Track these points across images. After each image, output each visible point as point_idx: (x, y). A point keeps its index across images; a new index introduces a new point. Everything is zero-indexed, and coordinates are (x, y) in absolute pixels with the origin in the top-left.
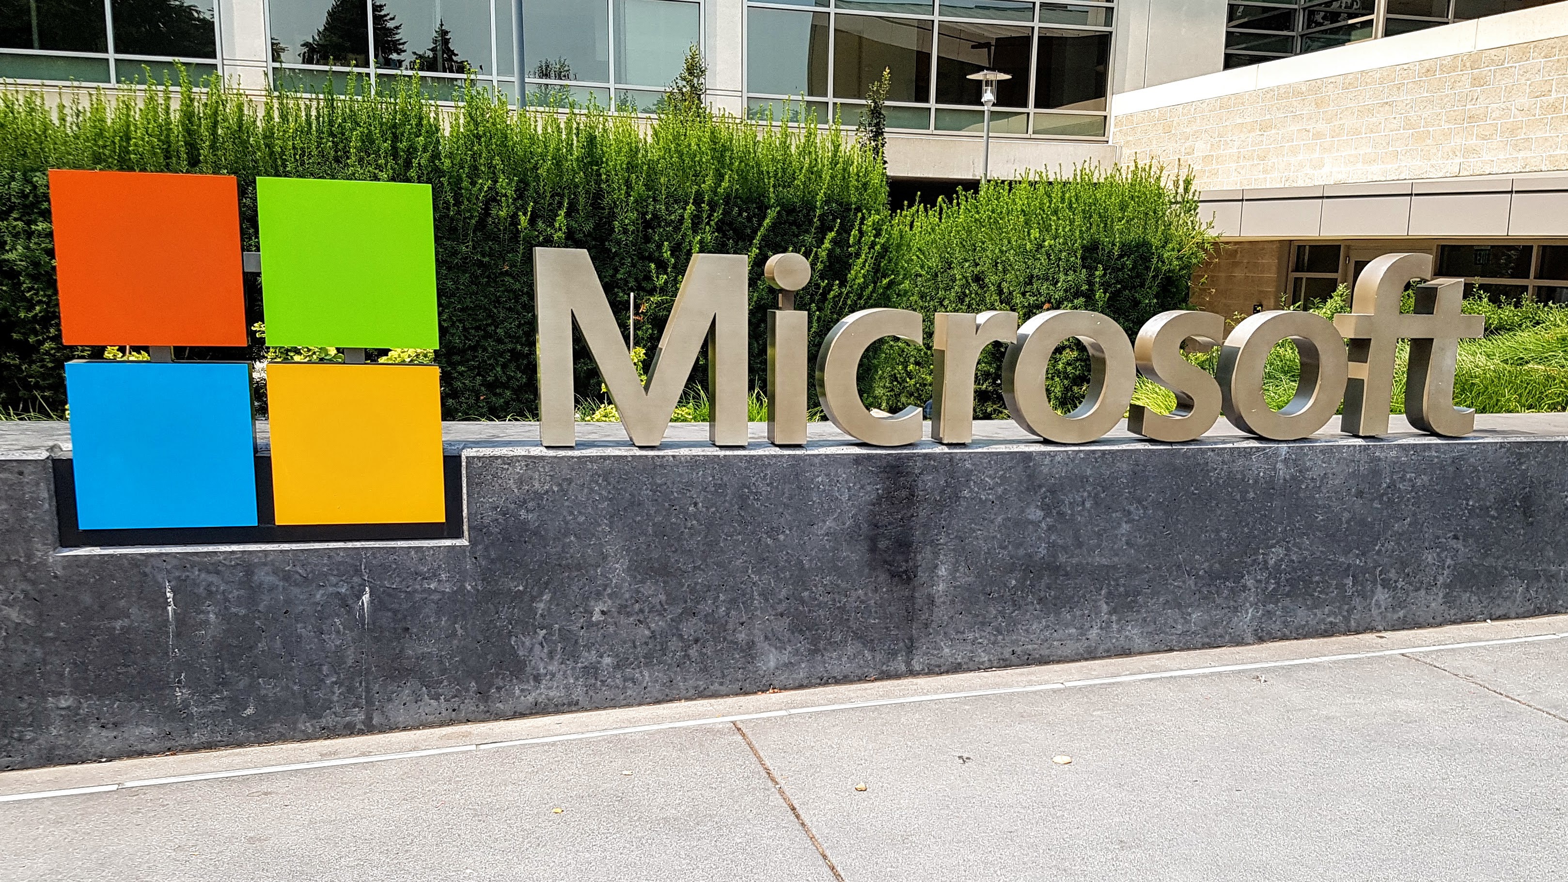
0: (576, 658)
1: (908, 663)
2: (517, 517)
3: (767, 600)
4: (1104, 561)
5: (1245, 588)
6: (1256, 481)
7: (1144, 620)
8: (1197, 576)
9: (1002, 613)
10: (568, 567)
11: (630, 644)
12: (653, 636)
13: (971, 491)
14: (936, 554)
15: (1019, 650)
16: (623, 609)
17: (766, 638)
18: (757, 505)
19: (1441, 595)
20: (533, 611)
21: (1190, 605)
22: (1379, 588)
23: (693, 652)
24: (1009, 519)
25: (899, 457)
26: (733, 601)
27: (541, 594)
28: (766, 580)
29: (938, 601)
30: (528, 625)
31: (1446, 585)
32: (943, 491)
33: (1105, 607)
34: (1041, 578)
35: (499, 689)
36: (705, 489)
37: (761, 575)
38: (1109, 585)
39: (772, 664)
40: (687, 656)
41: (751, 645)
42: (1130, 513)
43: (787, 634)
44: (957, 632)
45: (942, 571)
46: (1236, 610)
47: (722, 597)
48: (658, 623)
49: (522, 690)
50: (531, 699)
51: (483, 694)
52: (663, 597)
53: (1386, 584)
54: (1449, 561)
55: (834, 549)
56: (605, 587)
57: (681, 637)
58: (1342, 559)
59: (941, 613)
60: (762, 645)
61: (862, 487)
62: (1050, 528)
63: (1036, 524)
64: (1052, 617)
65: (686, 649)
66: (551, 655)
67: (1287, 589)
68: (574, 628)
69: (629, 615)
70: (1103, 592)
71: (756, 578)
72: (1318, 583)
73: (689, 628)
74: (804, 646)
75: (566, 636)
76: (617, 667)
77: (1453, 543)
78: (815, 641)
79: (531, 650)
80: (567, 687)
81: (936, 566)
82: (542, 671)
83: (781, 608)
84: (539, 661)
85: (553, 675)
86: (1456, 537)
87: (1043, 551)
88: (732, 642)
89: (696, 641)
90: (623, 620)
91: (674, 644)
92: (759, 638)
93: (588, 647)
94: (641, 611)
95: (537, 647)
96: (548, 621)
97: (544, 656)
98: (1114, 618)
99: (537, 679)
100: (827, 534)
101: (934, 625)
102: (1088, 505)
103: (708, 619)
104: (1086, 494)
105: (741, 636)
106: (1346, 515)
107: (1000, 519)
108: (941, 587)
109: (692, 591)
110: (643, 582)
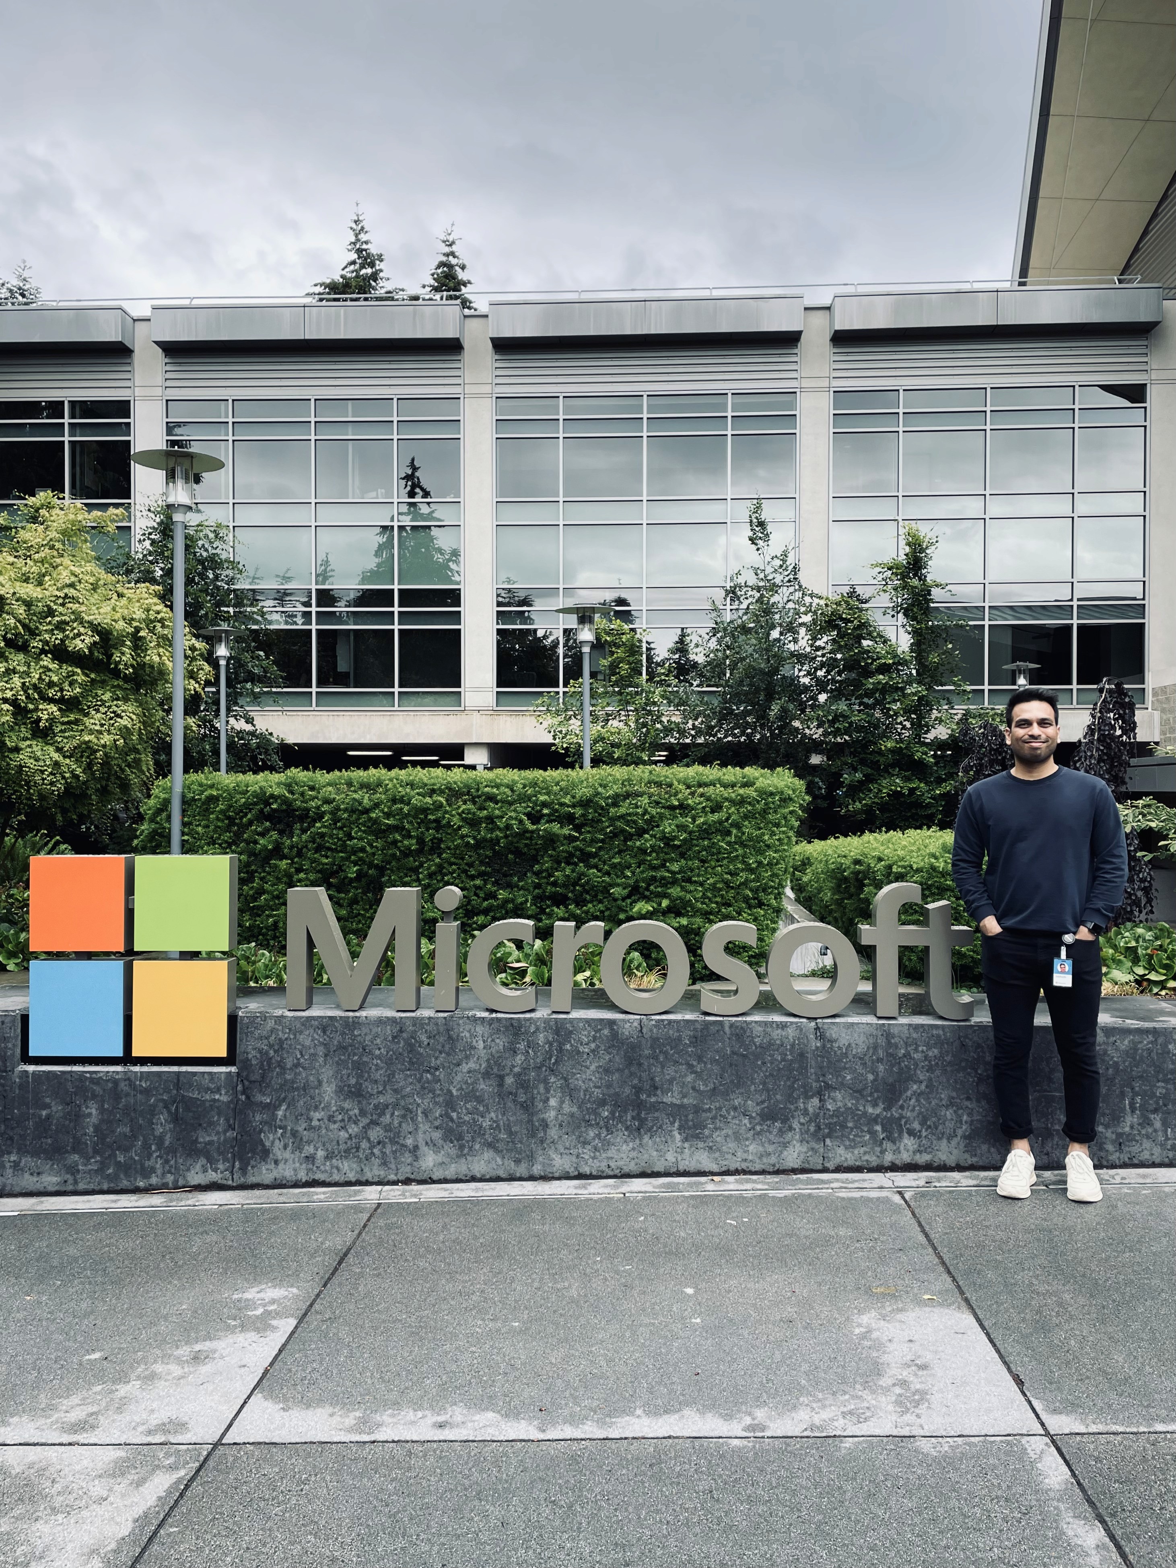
0: (300, 1149)
1: (529, 1171)
2: (267, 1053)
3: (426, 1116)
4: (675, 1101)
5: (791, 1128)
6: (793, 1045)
7: (711, 1148)
8: (751, 1117)
9: (598, 1136)
10: (297, 1089)
11: (335, 1143)
12: (350, 1138)
13: (572, 1045)
14: (547, 1090)
15: (612, 1164)
16: (331, 1118)
17: (427, 1143)
18: (421, 1050)
19: (962, 1145)
20: (274, 1117)
21: (747, 1139)
22: (906, 1135)
23: (376, 1151)
24: (600, 1067)
25: (519, 1019)
26: (404, 1116)
27: (280, 1105)
28: (425, 1102)
29: (551, 1125)
30: (272, 1124)
31: (964, 1137)
32: (551, 1044)
33: (678, 1137)
34: (626, 1112)
35: (253, 1167)
36: (385, 1039)
37: (423, 1099)
38: (680, 1120)
39: (431, 1164)
40: (373, 1154)
41: (416, 1147)
43: (441, 1142)
44: (566, 1148)
45: (553, 1102)
46: (785, 1145)
47: (396, 1113)
48: (353, 1129)
49: (267, 1171)
51: (244, 1170)
52: (356, 1111)
53: (911, 1133)
54: (965, 1118)
55: (475, 1083)
56: (320, 1103)
57: (369, 1140)
58: (870, 1110)
59: (553, 1133)
60: (424, 1149)
61: (493, 1040)
64: (637, 1141)
65: (372, 1148)
66: (285, 1147)
67: (826, 1131)
68: (300, 1129)
69: (335, 1122)
70: (676, 1125)
71: (419, 1101)
72: (852, 1129)
73: (375, 1134)
74: (453, 1152)
75: (294, 1134)
76: (327, 1158)
77: (968, 1103)
78: (462, 1147)
79: (273, 1142)
80: (295, 1170)
81: (548, 1099)
82: (280, 1158)
83: (437, 1123)
84: (277, 1150)
85: (286, 1161)
86: (968, 1099)
88: (403, 1145)
89: (379, 1143)
90: (332, 1126)
91: (364, 1144)
92: (421, 1144)
93: (309, 1142)
94: (343, 1120)
95: (277, 1141)
96: (284, 1123)
97: (281, 1147)
98: (686, 1145)
99: (276, 1162)
100: (469, 1072)
101: (548, 1142)
103: (388, 1128)
105: (409, 1142)
106: (871, 1077)
107: (593, 1067)
108: (553, 1114)
109: (376, 1107)
110: (345, 1100)
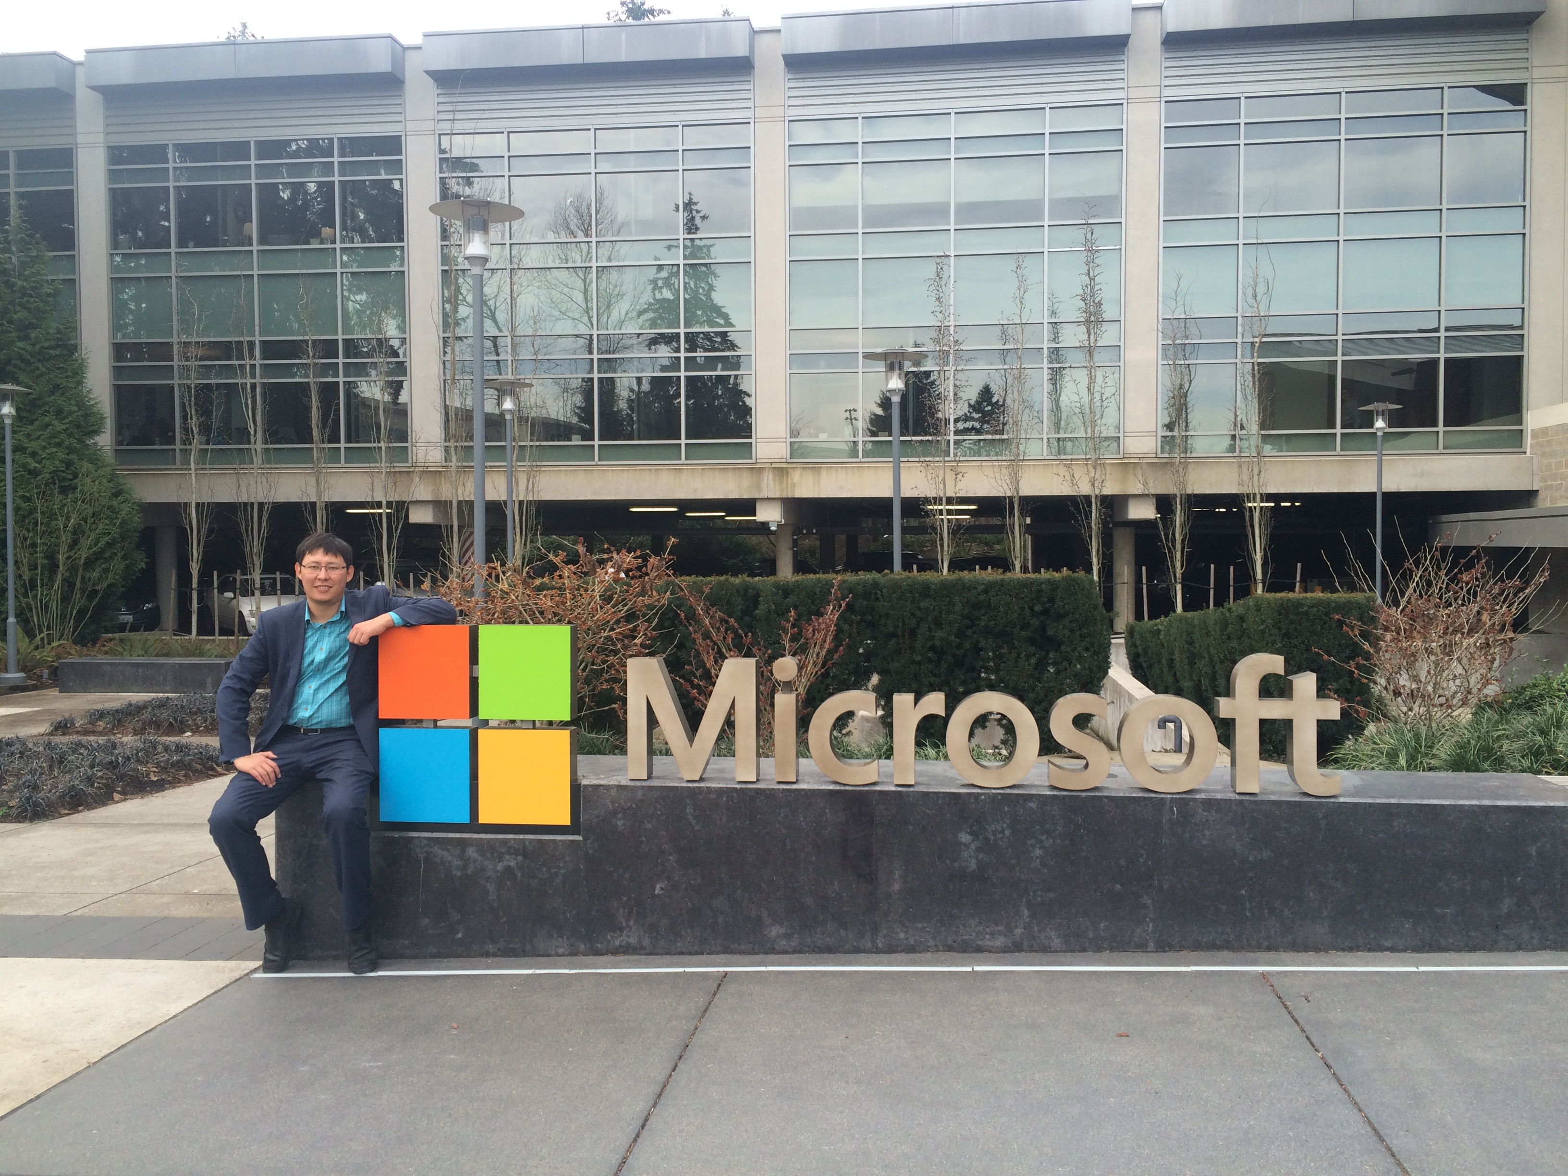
0: (645, 918)
1: (874, 942)
2: (611, 823)
3: (769, 887)
5: (1144, 906)
6: (1146, 823)
7: (1060, 924)
8: (1102, 893)
9: (944, 910)
10: (641, 857)
11: (679, 912)
13: (916, 819)
14: (891, 863)
15: (959, 940)
16: (674, 887)
17: (770, 915)
19: (1327, 925)
21: (1098, 916)
22: (1267, 915)
24: (945, 840)
25: (861, 793)
26: (746, 887)
27: (624, 874)
28: (769, 873)
29: (893, 897)
30: (616, 894)
31: (1330, 917)
32: (894, 818)
35: (598, 934)
36: (727, 810)
37: (765, 870)
38: (1028, 895)
39: (774, 934)
40: (716, 923)
41: (759, 919)
42: (1041, 842)
43: (784, 913)
44: (910, 922)
45: (896, 876)
46: (1138, 923)
47: (739, 883)
48: (697, 899)
49: (612, 937)
50: (617, 943)
51: (589, 937)
52: (700, 881)
53: (1272, 912)
56: (663, 871)
57: (712, 909)
59: (897, 907)
60: (767, 919)
61: (835, 813)
62: (979, 850)
63: (967, 846)
64: (984, 916)
65: (715, 917)
66: (630, 914)
68: (644, 897)
69: (678, 891)
70: (1024, 900)
71: (761, 872)
73: (718, 903)
74: (796, 923)
75: (639, 902)
76: (671, 926)
78: (804, 919)
79: (618, 910)
81: (891, 872)
83: (780, 894)
84: (622, 917)
85: (631, 928)
87: (973, 865)
88: (746, 915)
89: (722, 913)
90: (674, 895)
91: (707, 913)
92: (765, 915)
93: (652, 912)
94: (686, 889)
95: (621, 909)
96: (628, 892)
97: (625, 914)
98: (1035, 921)
99: (621, 930)
101: (892, 915)
102: (1007, 833)
103: (730, 898)
104: (1005, 825)
105: (752, 912)
107: (938, 840)
108: (897, 887)
110: (687, 870)
